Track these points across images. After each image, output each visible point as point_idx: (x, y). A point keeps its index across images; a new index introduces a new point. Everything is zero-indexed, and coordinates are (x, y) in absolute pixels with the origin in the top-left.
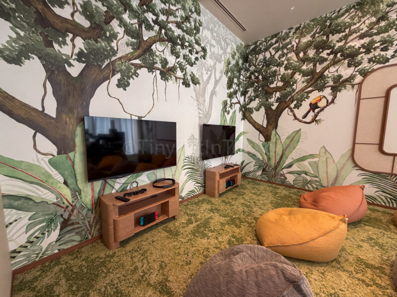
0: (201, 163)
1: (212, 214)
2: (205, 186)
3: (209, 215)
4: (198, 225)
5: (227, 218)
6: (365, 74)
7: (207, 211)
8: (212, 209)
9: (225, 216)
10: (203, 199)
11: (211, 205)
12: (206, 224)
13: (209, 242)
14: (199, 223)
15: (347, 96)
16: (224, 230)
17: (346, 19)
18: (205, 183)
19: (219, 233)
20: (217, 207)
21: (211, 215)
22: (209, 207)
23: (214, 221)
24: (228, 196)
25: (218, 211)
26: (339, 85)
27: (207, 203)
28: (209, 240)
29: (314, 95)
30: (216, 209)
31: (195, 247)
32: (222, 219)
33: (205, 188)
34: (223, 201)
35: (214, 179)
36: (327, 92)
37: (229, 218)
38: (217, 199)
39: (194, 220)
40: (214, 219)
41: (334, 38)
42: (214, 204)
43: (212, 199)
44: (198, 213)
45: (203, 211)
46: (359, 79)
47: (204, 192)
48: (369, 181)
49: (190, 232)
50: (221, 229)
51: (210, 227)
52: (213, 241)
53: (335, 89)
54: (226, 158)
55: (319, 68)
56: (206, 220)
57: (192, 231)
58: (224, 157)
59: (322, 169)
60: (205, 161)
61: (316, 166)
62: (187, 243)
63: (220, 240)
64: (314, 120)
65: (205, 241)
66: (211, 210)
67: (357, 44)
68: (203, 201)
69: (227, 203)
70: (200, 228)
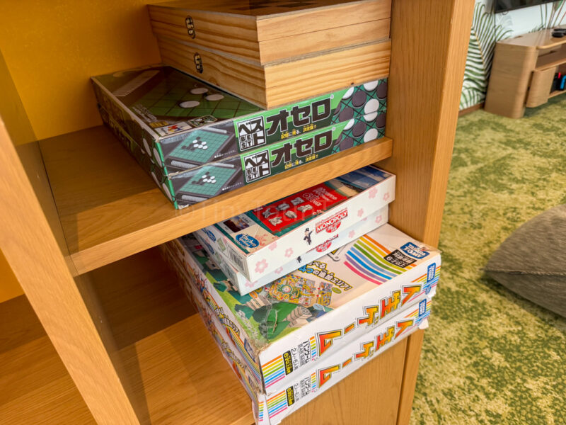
0: (485, 21)
1: (510, 150)
2: (487, 88)
3: (504, 153)
4: (481, 170)
5: (554, 161)
7: (497, 144)
8: (508, 141)
9: (545, 155)
10: (481, 121)
11: (504, 134)
12: (500, 167)
13: (516, 200)
14: (480, 165)
16: (548, 181)
18: (487, 80)
19: (537, 186)
20: (522, 136)
21: (509, 152)
22: (500, 136)
23: (520, 163)
24: (549, 115)
25: (526, 145)
27: (493, 128)
28: (513, 196)
30: (520, 141)
31: (485, 204)
32: (540, 161)
33: (485, 93)
34: (537, 126)
35: (520, 67)
37: (560, 160)
38: (518, 121)
39: (468, 160)
40: (518, 160)
42: (512, 131)
43: (504, 121)
44: (475, 148)
45: (485, 145)
47: (482, 105)
49: (465, 179)
50: (539, 179)
51: (511, 174)
52: (524, 199)
54: (555, 8)
56: (499, 160)
57: (468, 179)
58: (550, 5)
60: (498, 16)
62: (465, 196)
63: (542, 197)
65: (504, 196)
66: (508, 143)
68: (482, 124)
69: (548, 130)
70: (488, 174)
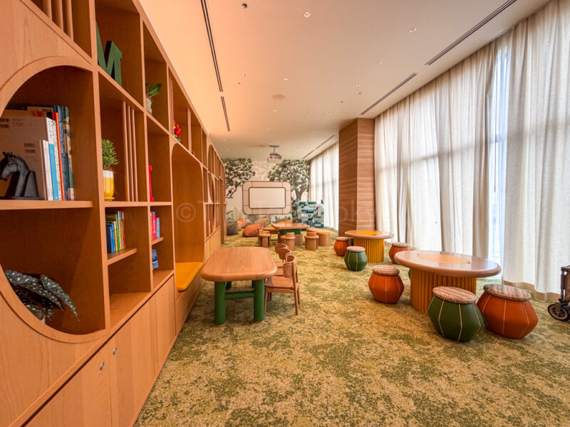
6: (243, 182)
15: (239, 188)
17: (236, 162)
26: (237, 185)
29: (230, 187)
36: (234, 187)
41: (234, 168)
46: (242, 184)
48: (248, 218)
53: (236, 186)
55: (231, 177)
59: (235, 216)
61: (232, 215)
64: (231, 197)
67: (241, 172)
